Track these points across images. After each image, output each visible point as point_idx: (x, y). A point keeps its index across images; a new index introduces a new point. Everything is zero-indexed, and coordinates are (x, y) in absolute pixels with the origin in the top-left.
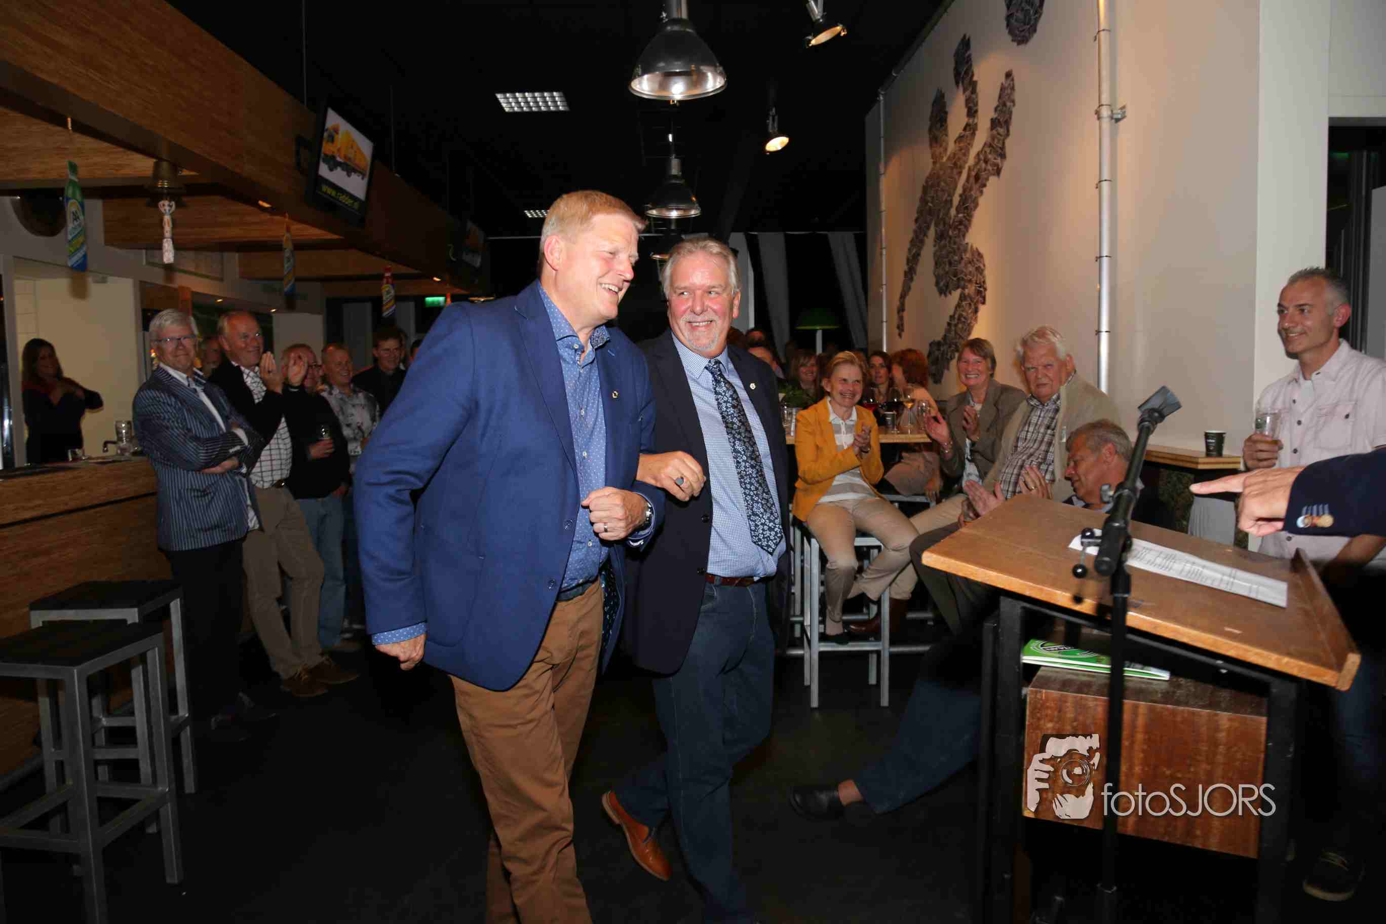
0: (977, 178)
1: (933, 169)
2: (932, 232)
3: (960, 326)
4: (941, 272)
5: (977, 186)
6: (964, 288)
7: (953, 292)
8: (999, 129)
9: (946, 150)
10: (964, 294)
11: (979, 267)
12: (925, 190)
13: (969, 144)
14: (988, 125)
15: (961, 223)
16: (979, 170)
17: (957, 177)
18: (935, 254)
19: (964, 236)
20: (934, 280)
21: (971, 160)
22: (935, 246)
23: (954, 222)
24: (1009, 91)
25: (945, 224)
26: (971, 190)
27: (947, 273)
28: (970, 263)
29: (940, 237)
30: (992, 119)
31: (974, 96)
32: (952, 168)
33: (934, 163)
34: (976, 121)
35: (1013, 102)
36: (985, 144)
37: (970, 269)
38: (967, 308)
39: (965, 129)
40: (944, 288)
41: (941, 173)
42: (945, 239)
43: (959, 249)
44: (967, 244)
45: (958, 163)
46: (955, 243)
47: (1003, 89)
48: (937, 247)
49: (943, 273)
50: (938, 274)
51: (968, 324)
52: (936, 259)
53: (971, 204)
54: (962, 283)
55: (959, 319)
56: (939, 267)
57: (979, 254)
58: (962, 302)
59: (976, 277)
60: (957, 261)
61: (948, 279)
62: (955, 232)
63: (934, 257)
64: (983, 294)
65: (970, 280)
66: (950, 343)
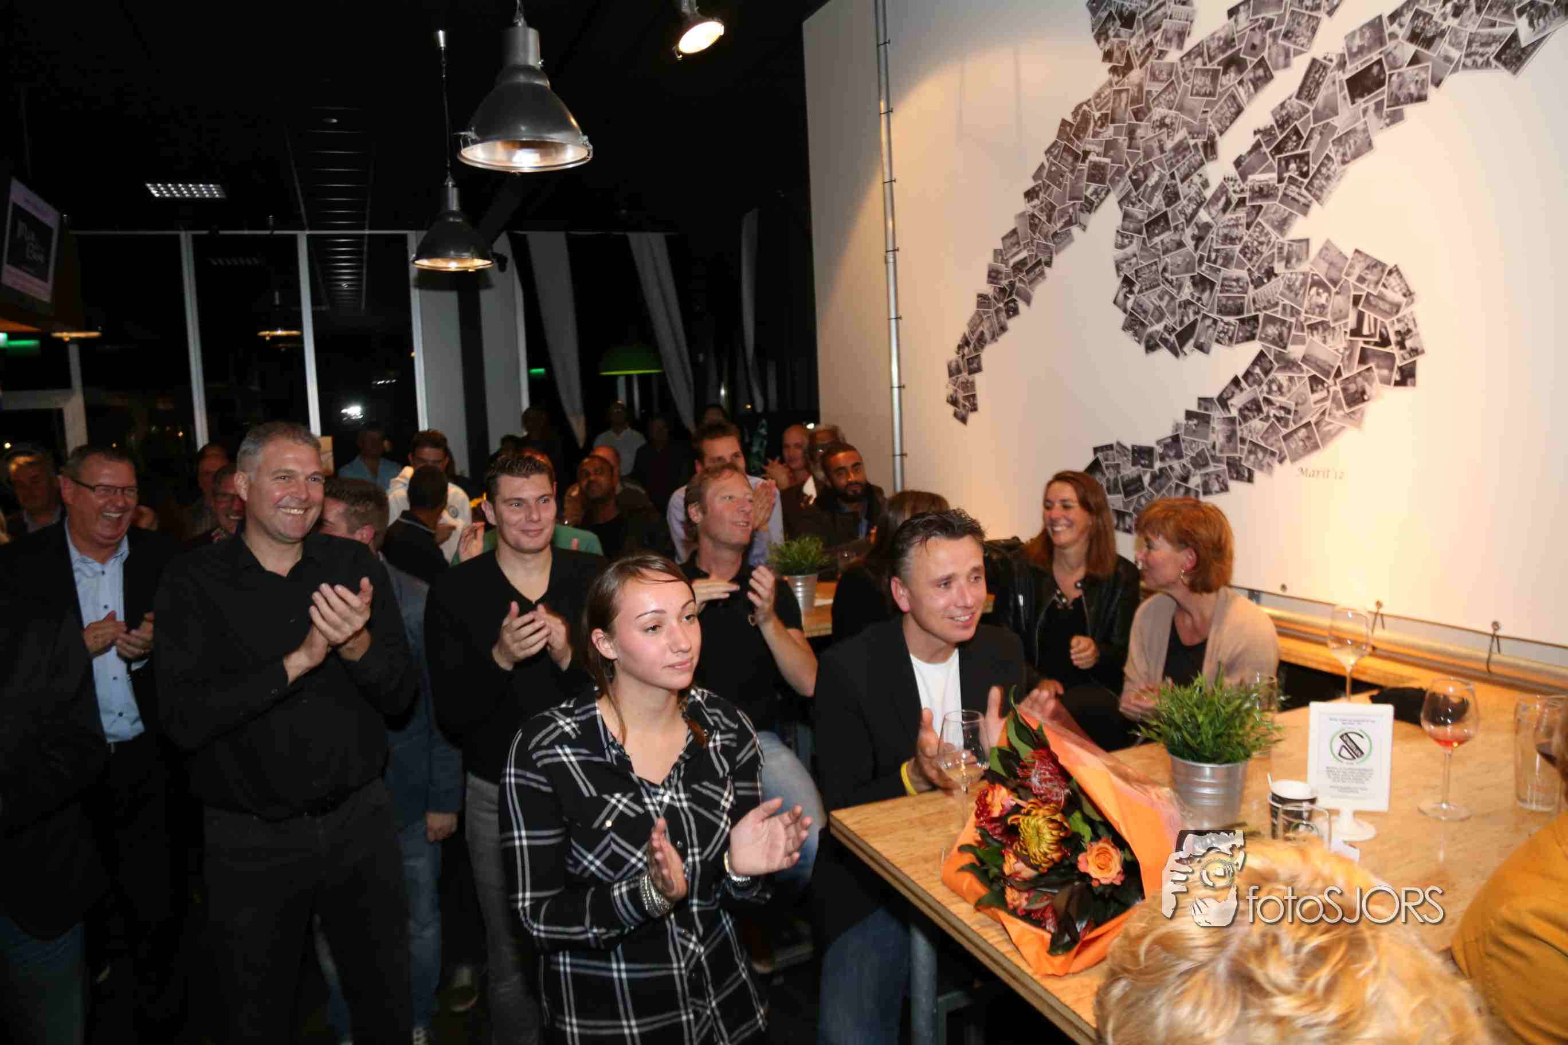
0: (1365, 84)
3: (1257, 424)
4: (1150, 299)
6: (1281, 341)
7: (1218, 348)
10: (1279, 357)
11: (1381, 297)
15: (1263, 193)
19: (1282, 225)
20: (1121, 317)
23: (1222, 190)
25: (1173, 197)
27: (1188, 303)
28: (1318, 283)
37: (1323, 299)
38: (1302, 386)
40: (1172, 338)
43: (1252, 253)
44: (1307, 241)
46: (1229, 239)
48: (1134, 248)
49: (1163, 304)
50: (1138, 304)
51: (1309, 424)
52: (1130, 273)
53: (1322, 145)
54: (1272, 330)
55: (1254, 407)
56: (1140, 291)
57: (1376, 265)
58: (1267, 373)
59: (1352, 321)
60: (1237, 280)
61: (1187, 322)
62: (1228, 216)
63: (1118, 268)
64: (1399, 363)
65: (1313, 327)
66: (1200, 454)
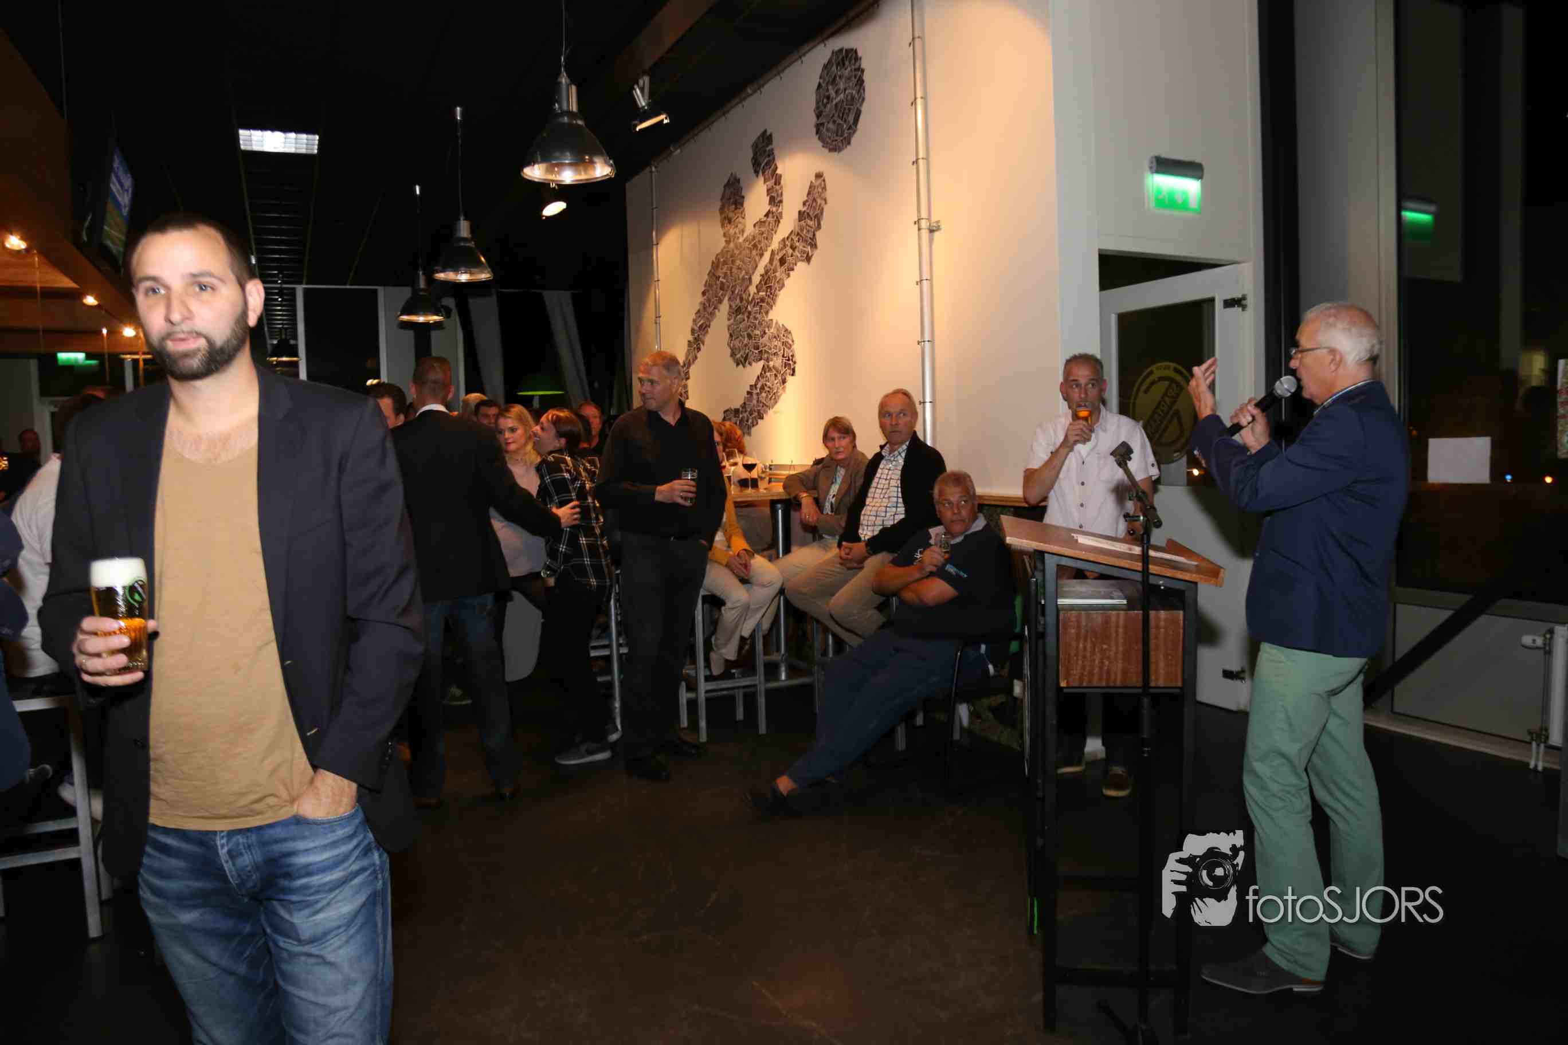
0: (782, 261)
1: (724, 248)
2: (725, 307)
3: (764, 395)
4: (737, 343)
5: (783, 268)
6: (768, 360)
7: (754, 364)
8: (809, 221)
9: (743, 231)
10: (768, 366)
11: (788, 342)
12: (716, 265)
13: (772, 230)
14: (796, 216)
15: (762, 300)
16: (785, 255)
17: (757, 259)
18: (729, 326)
19: (767, 313)
20: (729, 351)
21: (775, 245)
22: (729, 320)
23: (753, 298)
24: (820, 190)
25: (741, 299)
26: (775, 271)
27: (746, 345)
28: (775, 337)
29: (736, 311)
30: (800, 212)
31: (778, 187)
32: (751, 250)
33: (728, 242)
34: (780, 210)
35: (825, 200)
36: (792, 231)
37: (776, 344)
38: (773, 378)
39: (767, 215)
40: (743, 360)
41: (737, 252)
42: (743, 314)
43: (760, 324)
44: (772, 320)
45: (759, 246)
46: (756, 319)
47: (812, 187)
48: (732, 321)
49: (740, 345)
50: (734, 346)
51: (774, 394)
52: (731, 332)
53: (774, 284)
54: (766, 356)
55: (762, 388)
56: (735, 339)
57: (786, 330)
58: (765, 373)
59: (782, 351)
60: (758, 335)
61: (747, 351)
62: (755, 309)
63: (729, 329)
64: (792, 367)
65: (775, 354)
66: (751, 410)
